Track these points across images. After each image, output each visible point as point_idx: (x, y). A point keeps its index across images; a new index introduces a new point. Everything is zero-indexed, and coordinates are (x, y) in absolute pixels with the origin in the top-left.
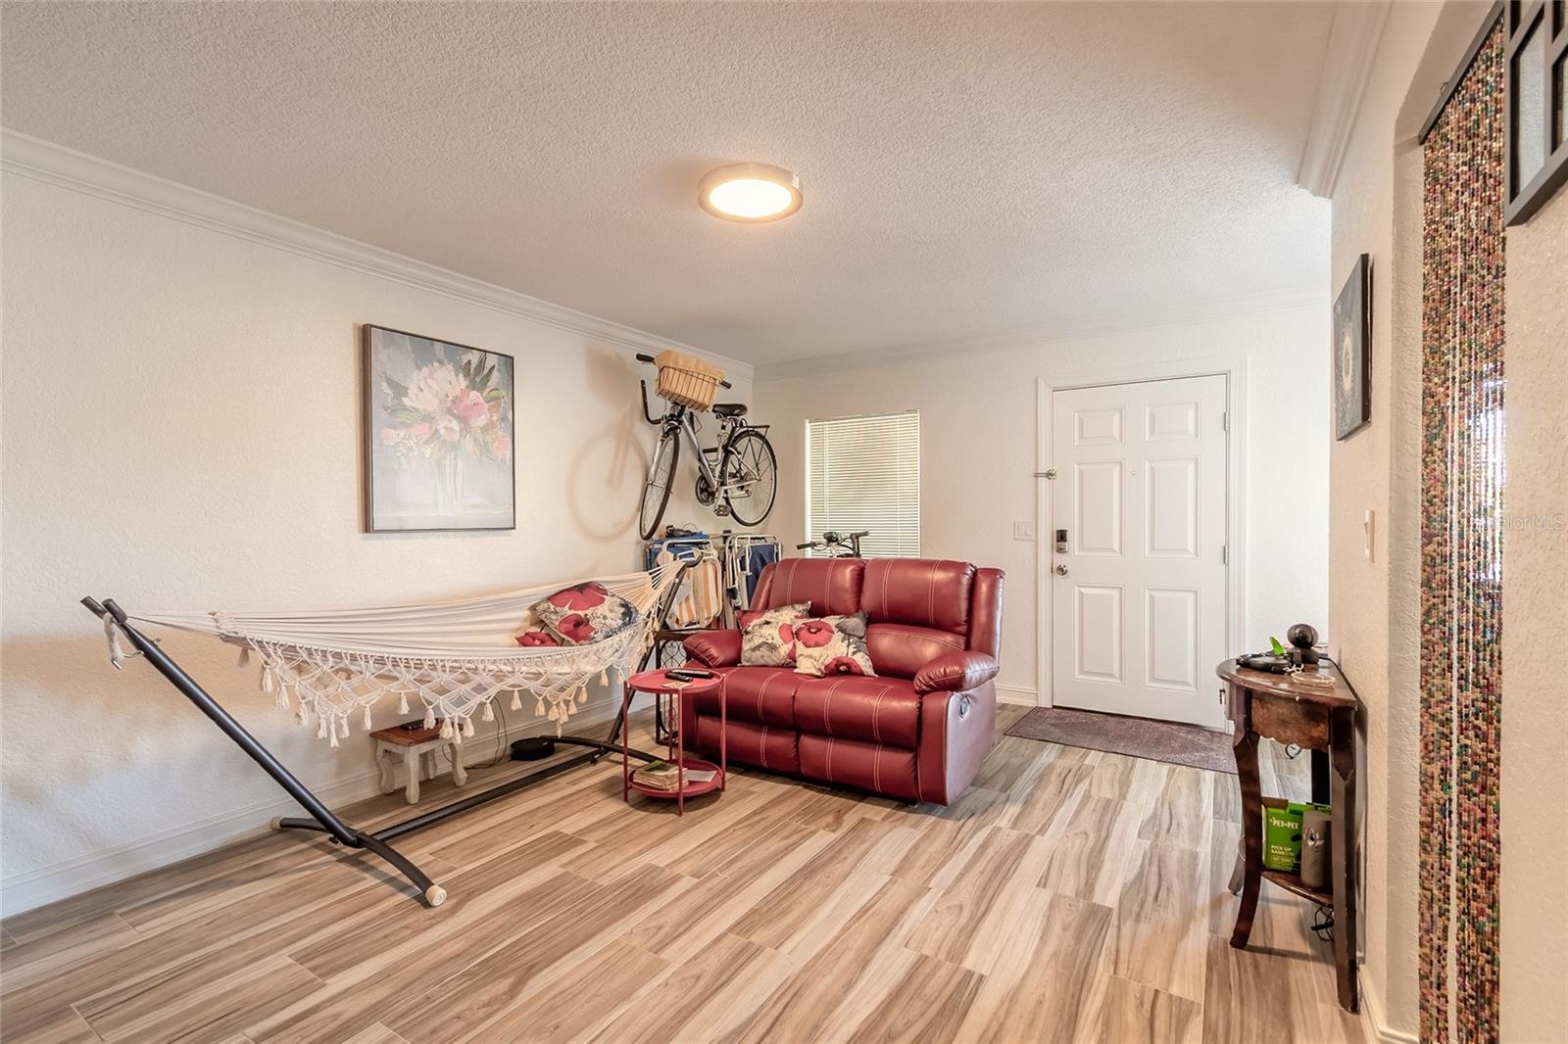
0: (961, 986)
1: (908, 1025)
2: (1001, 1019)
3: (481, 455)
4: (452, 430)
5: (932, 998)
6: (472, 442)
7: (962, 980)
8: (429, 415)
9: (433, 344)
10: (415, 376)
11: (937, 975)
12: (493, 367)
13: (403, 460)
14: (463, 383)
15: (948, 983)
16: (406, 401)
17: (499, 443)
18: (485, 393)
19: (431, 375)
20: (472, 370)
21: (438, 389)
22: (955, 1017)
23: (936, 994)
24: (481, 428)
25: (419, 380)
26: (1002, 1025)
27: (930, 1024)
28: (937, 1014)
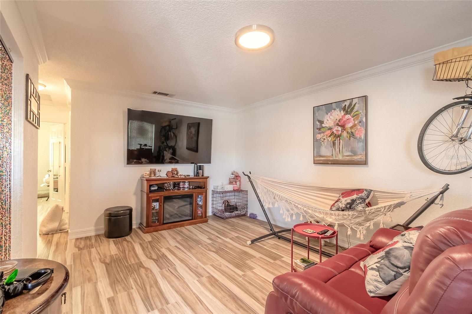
0: (151, 306)
1: (151, 290)
2: (134, 306)
3: (350, 137)
4: (338, 130)
5: (153, 298)
6: (346, 133)
7: (153, 307)
8: (331, 127)
9: (332, 105)
10: (326, 116)
11: (159, 303)
12: (356, 103)
13: (322, 143)
14: (343, 113)
15: (154, 303)
16: (323, 125)
17: (358, 132)
18: (352, 114)
19: (331, 115)
20: (346, 108)
21: (333, 118)
22: (144, 298)
23: (154, 299)
24: (350, 128)
25: (327, 117)
26: (132, 305)
27: (147, 294)
28: (148, 296)
